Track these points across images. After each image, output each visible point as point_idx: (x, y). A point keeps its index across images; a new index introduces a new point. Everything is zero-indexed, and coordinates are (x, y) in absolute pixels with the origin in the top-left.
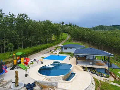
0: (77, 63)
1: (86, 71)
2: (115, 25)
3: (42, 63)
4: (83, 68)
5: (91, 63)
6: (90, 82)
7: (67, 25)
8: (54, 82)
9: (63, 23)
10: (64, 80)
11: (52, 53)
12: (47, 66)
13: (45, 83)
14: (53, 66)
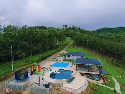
0: (77, 70)
1: (83, 76)
2: (120, 27)
3: (51, 70)
4: (81, 73)
5: (87, 70)
6: (84, 83)
7: (70, 28)
8: (61, 83)
9: (66, 26)
10: (67, 82)
11: (57, 60)
12: (55, 72)
13: (55, 84)
14: (59, 72)
